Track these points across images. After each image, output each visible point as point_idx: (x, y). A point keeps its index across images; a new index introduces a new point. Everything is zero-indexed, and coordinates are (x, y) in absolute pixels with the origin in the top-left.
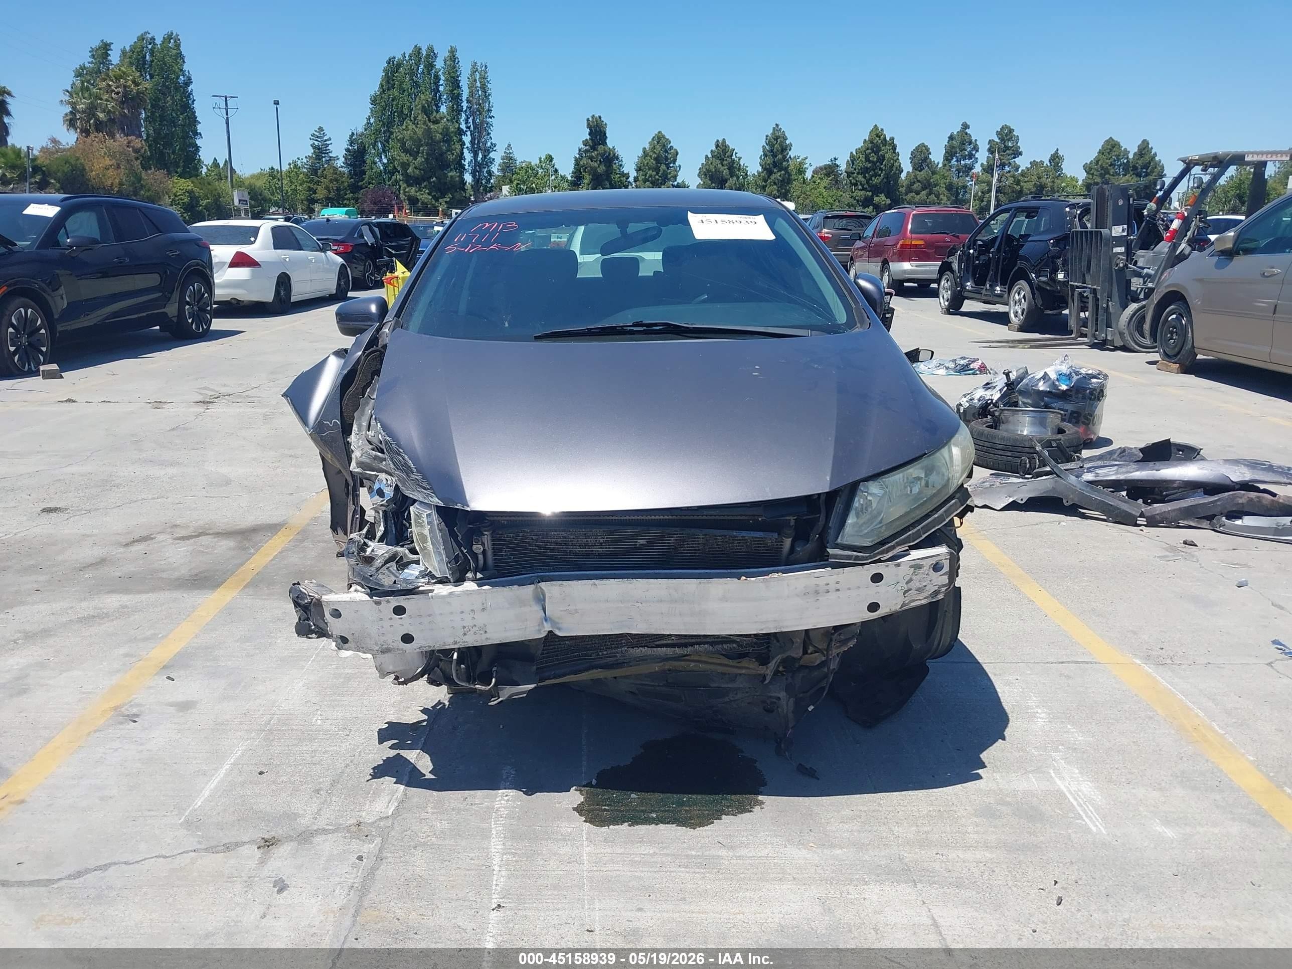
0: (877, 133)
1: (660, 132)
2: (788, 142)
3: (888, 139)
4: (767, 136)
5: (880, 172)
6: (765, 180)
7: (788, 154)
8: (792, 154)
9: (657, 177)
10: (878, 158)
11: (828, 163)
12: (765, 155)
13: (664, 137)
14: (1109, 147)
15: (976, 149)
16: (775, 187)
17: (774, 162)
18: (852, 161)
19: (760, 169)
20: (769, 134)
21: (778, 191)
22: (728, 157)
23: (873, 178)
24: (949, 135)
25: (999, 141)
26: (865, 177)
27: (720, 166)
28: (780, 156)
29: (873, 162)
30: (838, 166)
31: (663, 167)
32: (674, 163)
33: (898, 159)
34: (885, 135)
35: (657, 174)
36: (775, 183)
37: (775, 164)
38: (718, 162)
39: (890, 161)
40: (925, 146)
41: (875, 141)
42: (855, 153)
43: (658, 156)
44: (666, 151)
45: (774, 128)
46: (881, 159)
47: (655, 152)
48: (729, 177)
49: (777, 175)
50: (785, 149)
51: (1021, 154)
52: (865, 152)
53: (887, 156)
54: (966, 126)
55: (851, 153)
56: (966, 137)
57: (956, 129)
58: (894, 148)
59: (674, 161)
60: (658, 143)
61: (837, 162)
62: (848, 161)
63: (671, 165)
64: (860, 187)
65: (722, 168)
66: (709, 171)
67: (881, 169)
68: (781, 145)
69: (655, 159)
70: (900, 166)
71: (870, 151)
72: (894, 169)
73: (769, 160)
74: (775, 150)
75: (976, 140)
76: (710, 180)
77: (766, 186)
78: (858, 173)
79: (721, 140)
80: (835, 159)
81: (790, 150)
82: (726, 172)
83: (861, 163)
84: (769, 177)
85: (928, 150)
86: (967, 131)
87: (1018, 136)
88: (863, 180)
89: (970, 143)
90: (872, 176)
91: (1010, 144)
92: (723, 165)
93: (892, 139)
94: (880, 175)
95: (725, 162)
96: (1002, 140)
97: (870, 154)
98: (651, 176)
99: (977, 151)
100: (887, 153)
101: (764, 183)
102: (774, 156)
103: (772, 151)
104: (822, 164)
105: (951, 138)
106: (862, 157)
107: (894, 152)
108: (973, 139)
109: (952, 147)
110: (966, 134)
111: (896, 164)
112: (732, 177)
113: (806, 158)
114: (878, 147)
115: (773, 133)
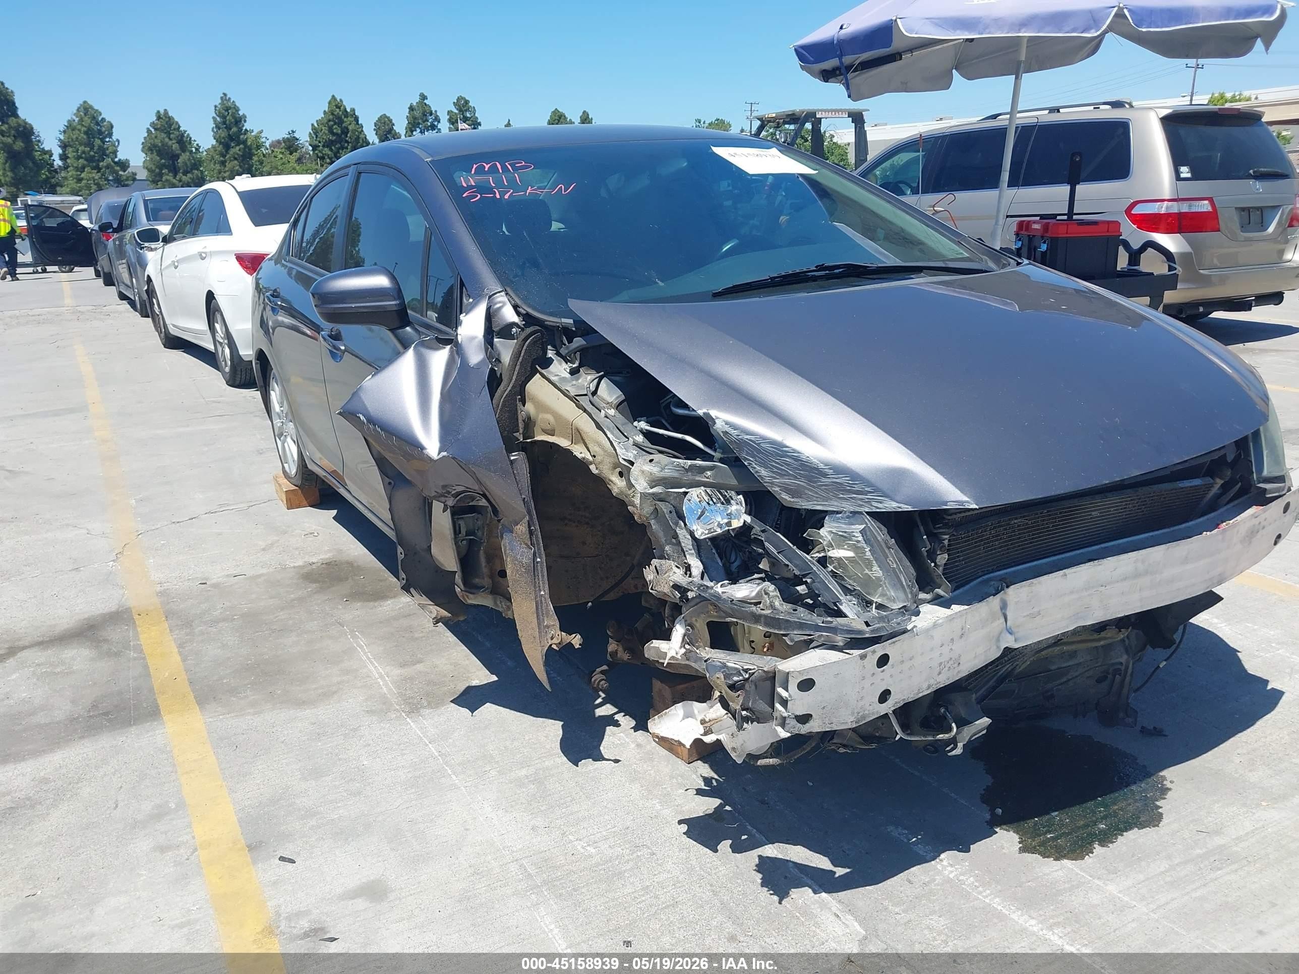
0: (336, 105)
1: (85, 102)
2: (241, 113)
3: (348, 110)
4: (216, 107)
5: (346, 145)
6: (224, 156)
7: (243, 126)
8: (247, 126)
9: (92, 153)
10: (343, 132)
11: (287, 136)
12: (218, 127)
13: (91, 107)
14: (557, 118)
15: (437, 119)
16: (236, 162)
17: (229, 135)
18: (315, 133)
19: (214, 142)
20: (217, 104)
21: (241, 167)
22: (174, 129)
23: (341, 151)
24: (409, 106)
25: (457, 112)
26: (331, 150)
27: (167, 140)
28: (234, 129)
29: (336, 134)
30: (297, 139)
31: (98, 142)
32: (111, 137)
33: (362, 131)
34: (345, 106)
35: (92, 149)
36: (236, 159)
37: (231, 138)
38: (163, 135)
39: (354, 133)
40: (388, 118)
41: (336, 113)
42: (316, 125)
43: (89, 129)
44: (98, 124)
45: (222, 98)
46: (345, 131)
47: (83, 125)
48: (179, 152)
49: (236, 150)
50: (239, 121)
51: (479, 124)
52: (327, 123)
53: (350, 128)
54: (423, 97)
55: (313, 125)
56: (426, 108)
57: (415, 100)
58: (357, 119)
59: (110, 135)
60: (85, 114)
61: (296, 135)
62: (310, 133)
63: (107, 140)
64: (328, 161)
65: (170, 143)
66: (155, 146)
67: (347, 142)
68: (233, 116)
69: (86, 133)
70: (366, 138)
71: (332, 123)
72: (361, 141)
73: (223, 133)
74: (228, 122)
75: (436, 111)
76: (158, 155)
77: (226, 161)
78: (324, 146)
79: (162, 112)
80: (293, 132)
81: (245, 121)
82: (175, 147)
83: (325, 136)
84: (227, 152)
85: (391, 121)
86: (425, 101)
87: (474, 107)
88: (330, 153)
89: (431, 114)
90: (339, 149)
91: (468, 115)
92: (171, 139)
93: (353, 110)
94: (347, 148)
95: (172, 136)
96: (460, 110)
97: (333, 126)
98: (84, 152)
99: (439, 122)
100: (350, 124)
101: (222, 159)
102: (228, 128)
103: (224, 123)
104: (280, 137)
105: (411, 108)
106: (325, 129)
107: (357, 123)
108: (433, 110)
109: (415, 118)
110: (425, 104)
111: (362, 136)
112: (184, 151)
113: (261, 132)
114: (339, 118)
115: (222, 104)
